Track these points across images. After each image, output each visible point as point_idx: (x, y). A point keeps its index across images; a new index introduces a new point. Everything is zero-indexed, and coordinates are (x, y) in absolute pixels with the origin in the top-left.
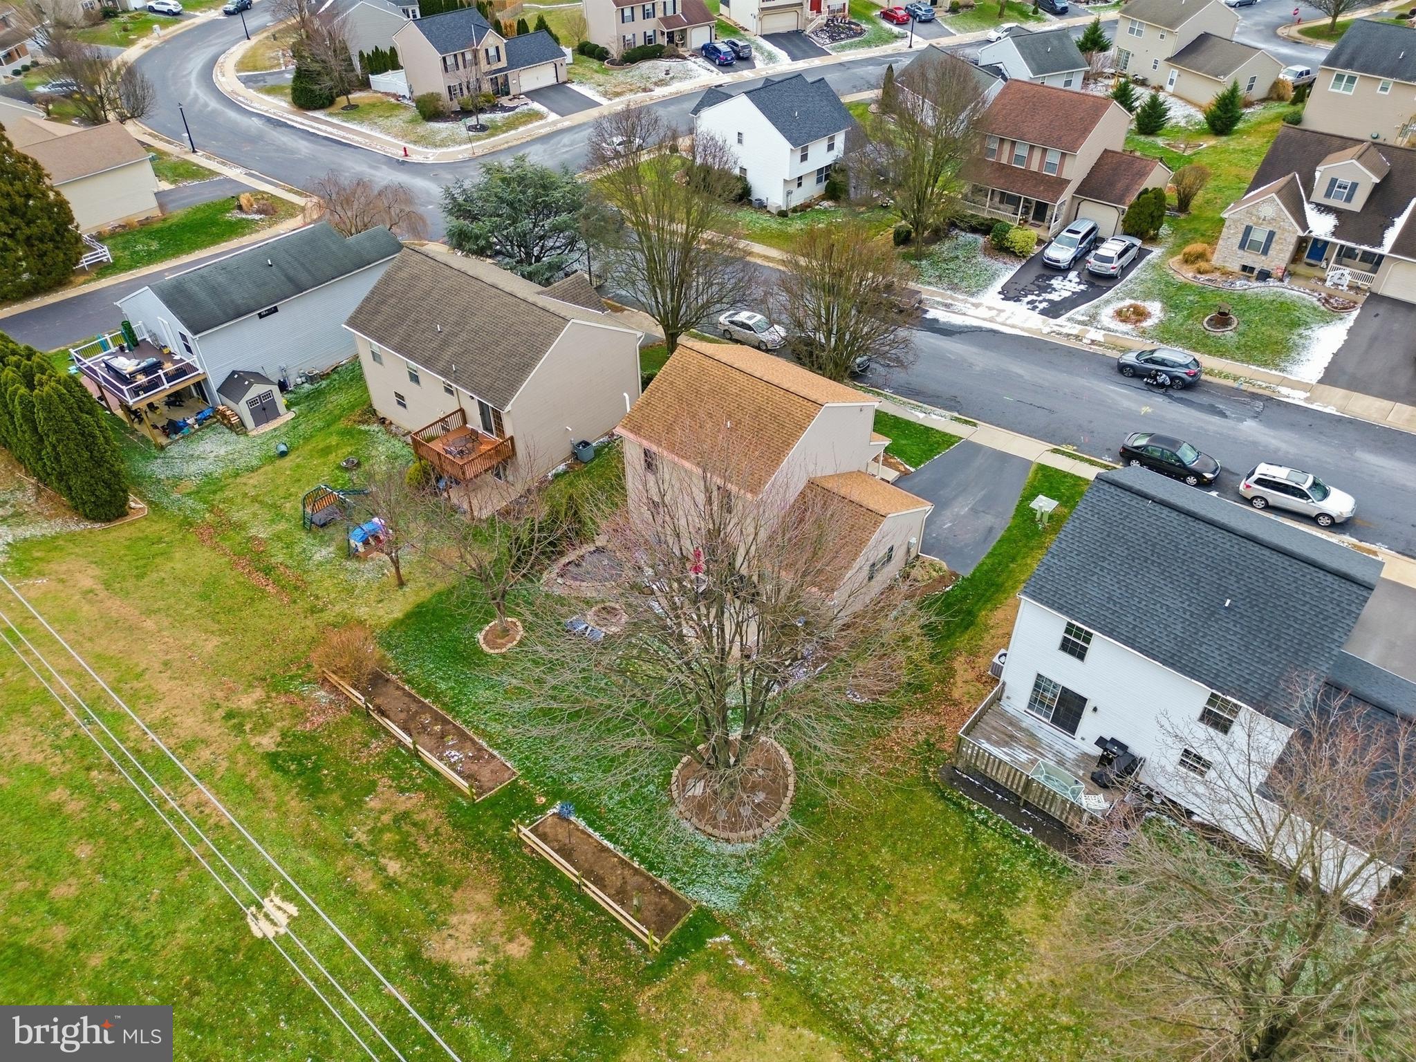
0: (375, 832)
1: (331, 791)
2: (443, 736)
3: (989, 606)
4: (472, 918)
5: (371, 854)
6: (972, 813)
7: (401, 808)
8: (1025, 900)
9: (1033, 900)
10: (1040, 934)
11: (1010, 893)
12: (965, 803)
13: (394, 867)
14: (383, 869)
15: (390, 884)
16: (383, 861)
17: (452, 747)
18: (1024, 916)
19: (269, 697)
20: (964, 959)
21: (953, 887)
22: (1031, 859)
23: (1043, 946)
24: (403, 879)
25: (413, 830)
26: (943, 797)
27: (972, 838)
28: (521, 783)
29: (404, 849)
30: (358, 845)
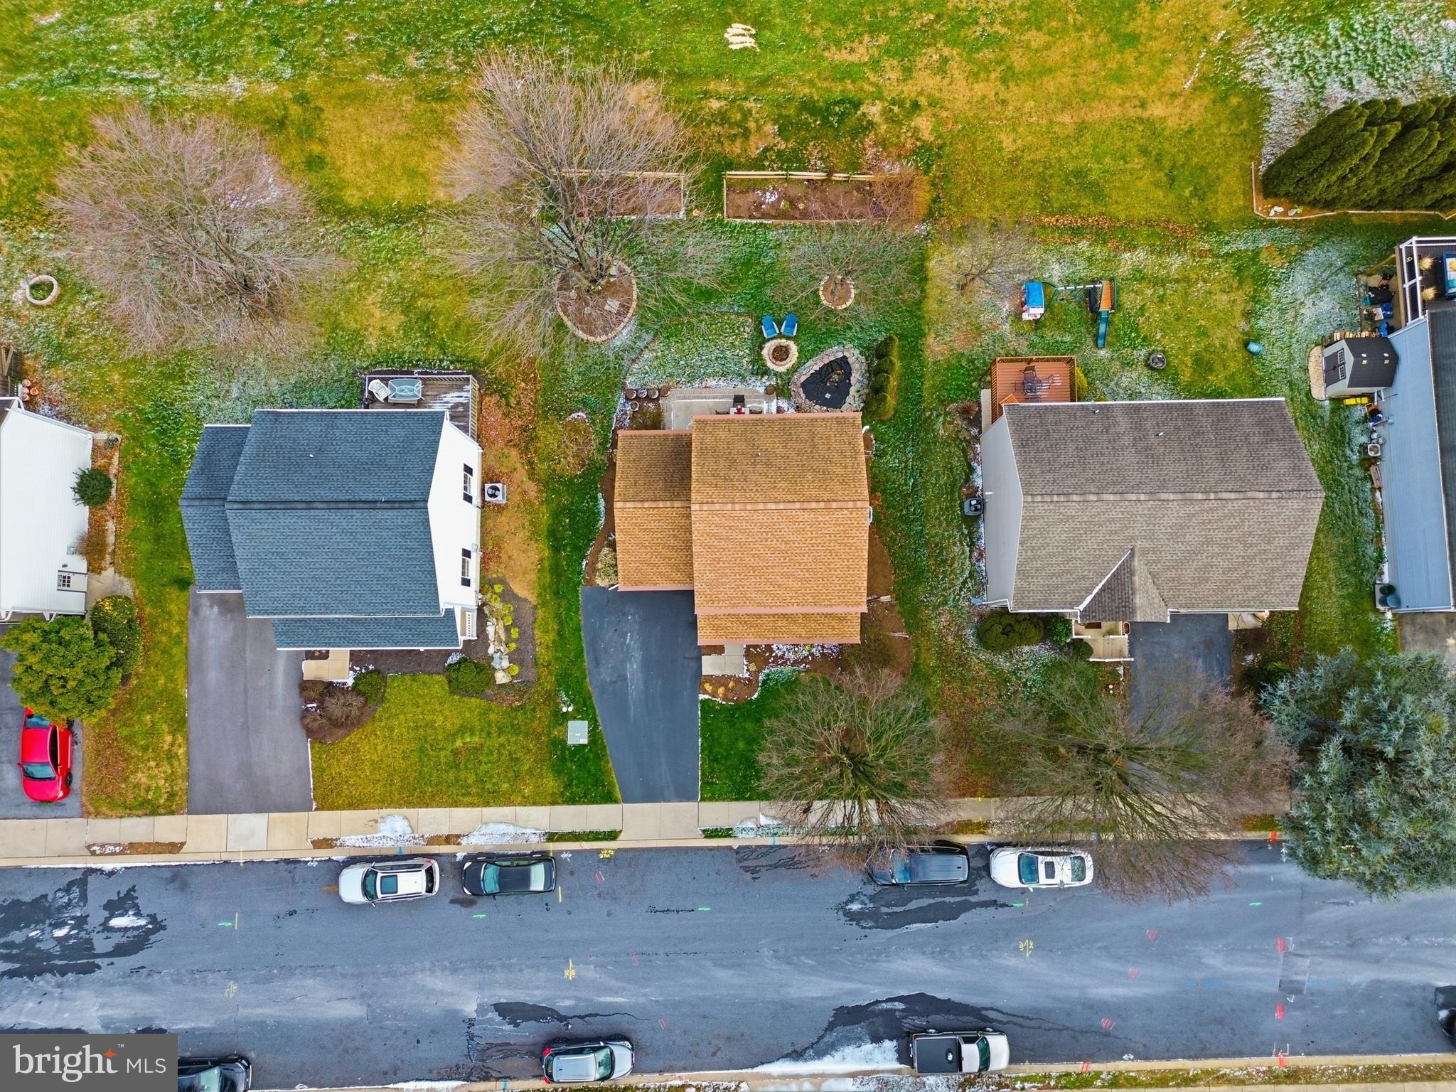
0: (747, 114)
1: (799, 113)
2: (792, 203)
3: (546, 564)
4: (651, 114)
5: (734, 101)
6: (452, 362)
7: (753, 138)
8: (398, 331)
9: (394, 334)
10: (382, 318)
11: (406, 329)
12: (459, 366)
13: (715, 105)
14: (719, 99)
15: (706, 95)
16: (723, 103)
17: (779, 200)
18: (395, 322)
19: (918, 139)
20: (412, 282)
21: (439, 314)
22: (406, 356)
23: (378, 314)
24: (703, 102)
25: (733, 132)
26: (472, 361)
27: (443, 347)
28: (719, 215)
29: (722, 118)
30: (746, 99)
